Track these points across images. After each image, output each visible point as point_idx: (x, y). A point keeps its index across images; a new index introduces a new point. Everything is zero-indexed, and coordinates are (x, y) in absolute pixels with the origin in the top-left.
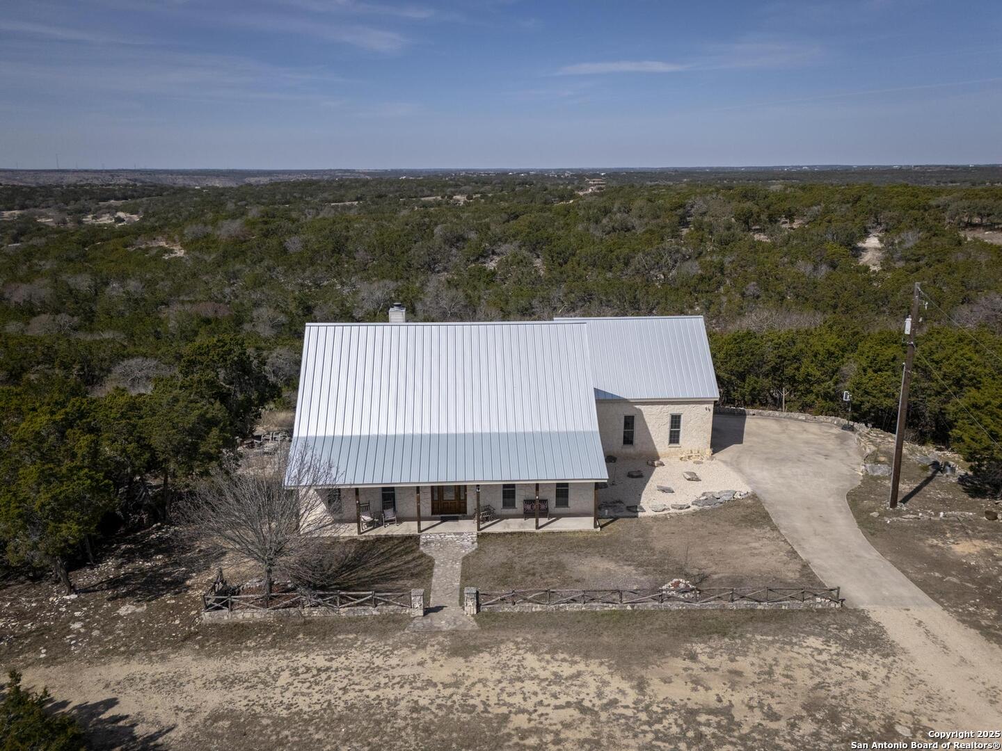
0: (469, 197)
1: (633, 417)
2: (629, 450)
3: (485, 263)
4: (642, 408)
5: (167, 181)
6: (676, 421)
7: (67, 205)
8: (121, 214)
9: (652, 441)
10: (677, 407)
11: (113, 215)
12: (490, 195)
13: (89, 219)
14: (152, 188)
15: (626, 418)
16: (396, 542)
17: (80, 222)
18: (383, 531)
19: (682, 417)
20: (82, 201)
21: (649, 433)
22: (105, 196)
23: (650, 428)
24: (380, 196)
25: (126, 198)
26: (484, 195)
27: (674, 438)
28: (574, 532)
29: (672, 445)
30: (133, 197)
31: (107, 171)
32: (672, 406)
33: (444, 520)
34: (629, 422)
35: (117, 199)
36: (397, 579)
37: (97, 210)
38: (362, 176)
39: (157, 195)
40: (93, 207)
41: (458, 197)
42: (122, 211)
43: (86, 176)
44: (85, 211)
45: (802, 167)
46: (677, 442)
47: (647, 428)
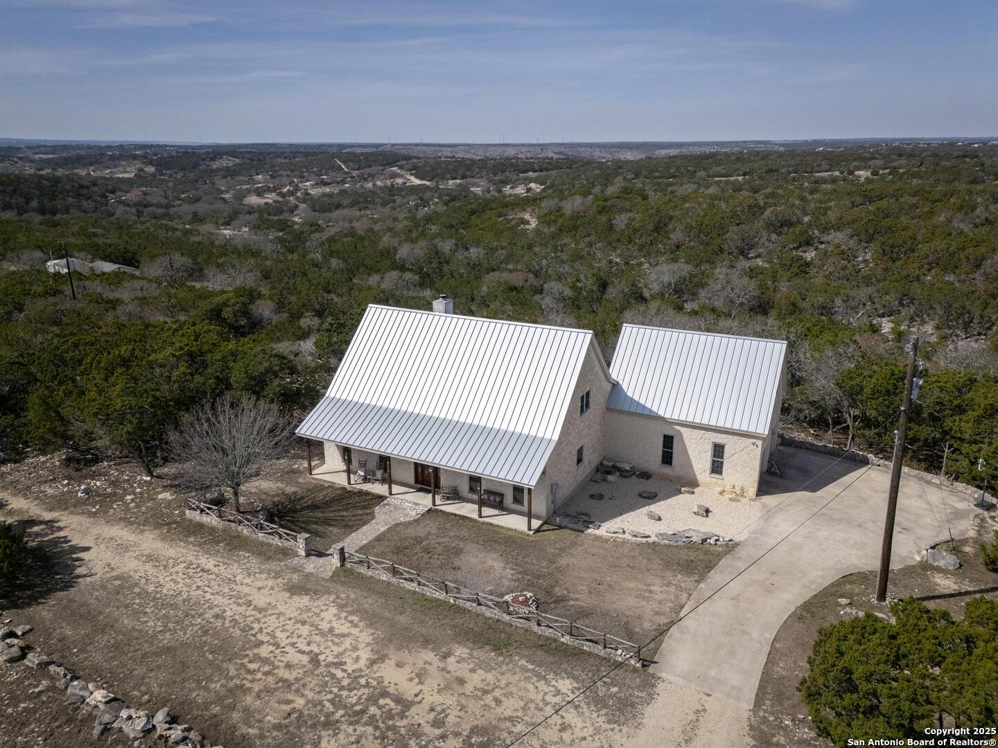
0: (875, 173)
1: (672, 437)
2: (666, 470)
3: (805, 252)
4: (682, 430)
5: (586, 154)
6: (718, 450)
7: (495, 175)
8: (533, 185)
9: (691, 466)
10: (720, 435)
11: (526, 185)
12: (901, 171)
13: (507, 190)
14: (565, 161)
15: (665, 436)
16: (370, 497)
17: (500, 191)
18: (367, 487)
19: (726, 448)
20: (507, 173)
21: (689, 457)
22: (525, 168)
23: (690, 452)
24: (770, 171)
25: (542, 171)
26: (894, 171)
27: (717, 468)
28: (509, 529)
29: (713, 475)
30: (547, 170)
31: (540, 145)
32: (715, 435)
33: (419, 490)
34: (668, 441)
35: (534, 171)
36: (331, 525)
37: (516, 180)
38: (776, 148)
39: (567, 167)
40: (514, 177)
41: (861, 173)
42: (534, 182)
43: (523, 149)
44: (505, 182)
46: (720, 473)
47: (686, 452)
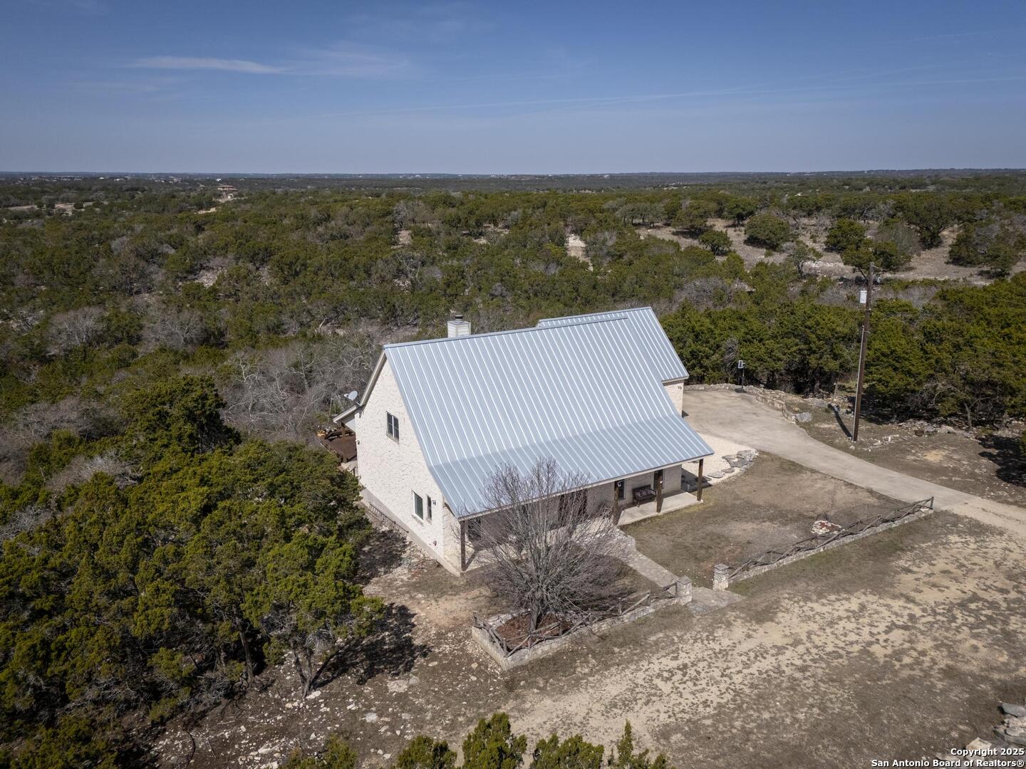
0: (78, 206)
26: (97, 204)
41: (62, 206)
45: (414, 175)
